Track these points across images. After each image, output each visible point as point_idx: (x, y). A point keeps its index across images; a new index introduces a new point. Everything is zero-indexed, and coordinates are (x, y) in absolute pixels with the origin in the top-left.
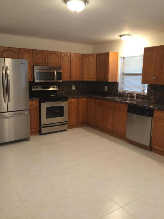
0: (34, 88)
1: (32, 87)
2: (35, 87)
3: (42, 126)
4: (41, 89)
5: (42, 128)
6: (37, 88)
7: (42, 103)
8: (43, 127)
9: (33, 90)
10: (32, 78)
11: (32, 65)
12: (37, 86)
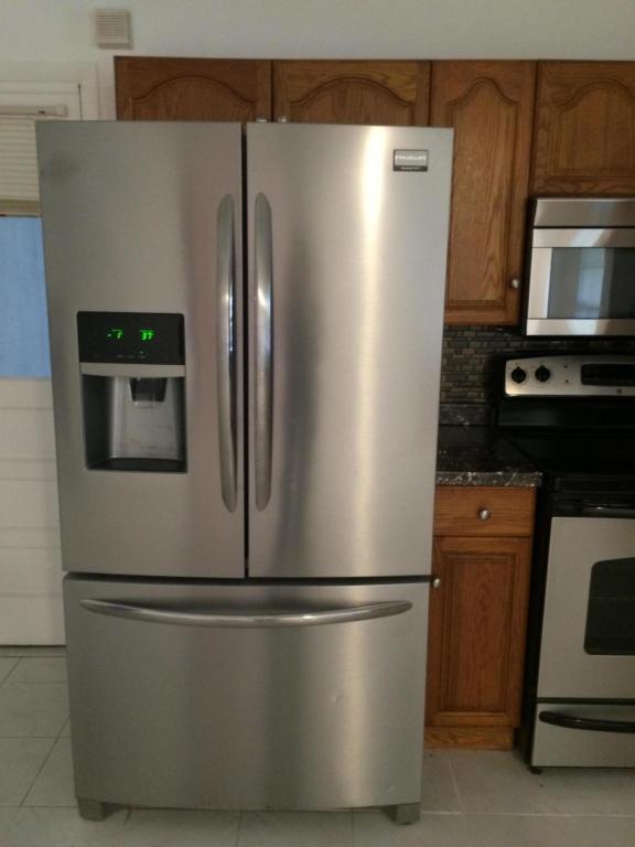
0: (519, 377)
1: (511, 366)
2: (529, 365)
3: (541, 708)
4: (576, 388)
5: (540, 727)
6: (543, 375)
7: (555, 521)
8: (546, 717)
9: (512, 390)
10: (513, 298)
11: (521, 194)
12: (548, 363)
